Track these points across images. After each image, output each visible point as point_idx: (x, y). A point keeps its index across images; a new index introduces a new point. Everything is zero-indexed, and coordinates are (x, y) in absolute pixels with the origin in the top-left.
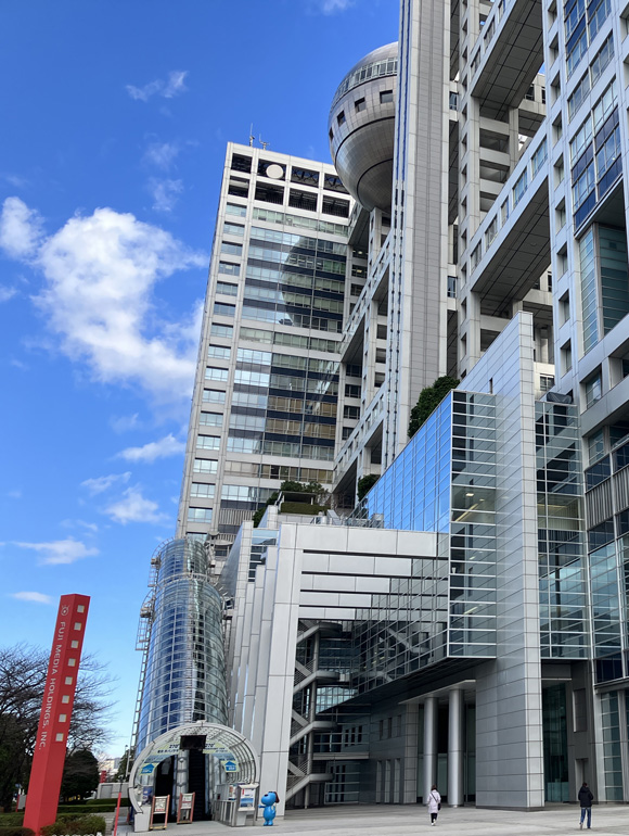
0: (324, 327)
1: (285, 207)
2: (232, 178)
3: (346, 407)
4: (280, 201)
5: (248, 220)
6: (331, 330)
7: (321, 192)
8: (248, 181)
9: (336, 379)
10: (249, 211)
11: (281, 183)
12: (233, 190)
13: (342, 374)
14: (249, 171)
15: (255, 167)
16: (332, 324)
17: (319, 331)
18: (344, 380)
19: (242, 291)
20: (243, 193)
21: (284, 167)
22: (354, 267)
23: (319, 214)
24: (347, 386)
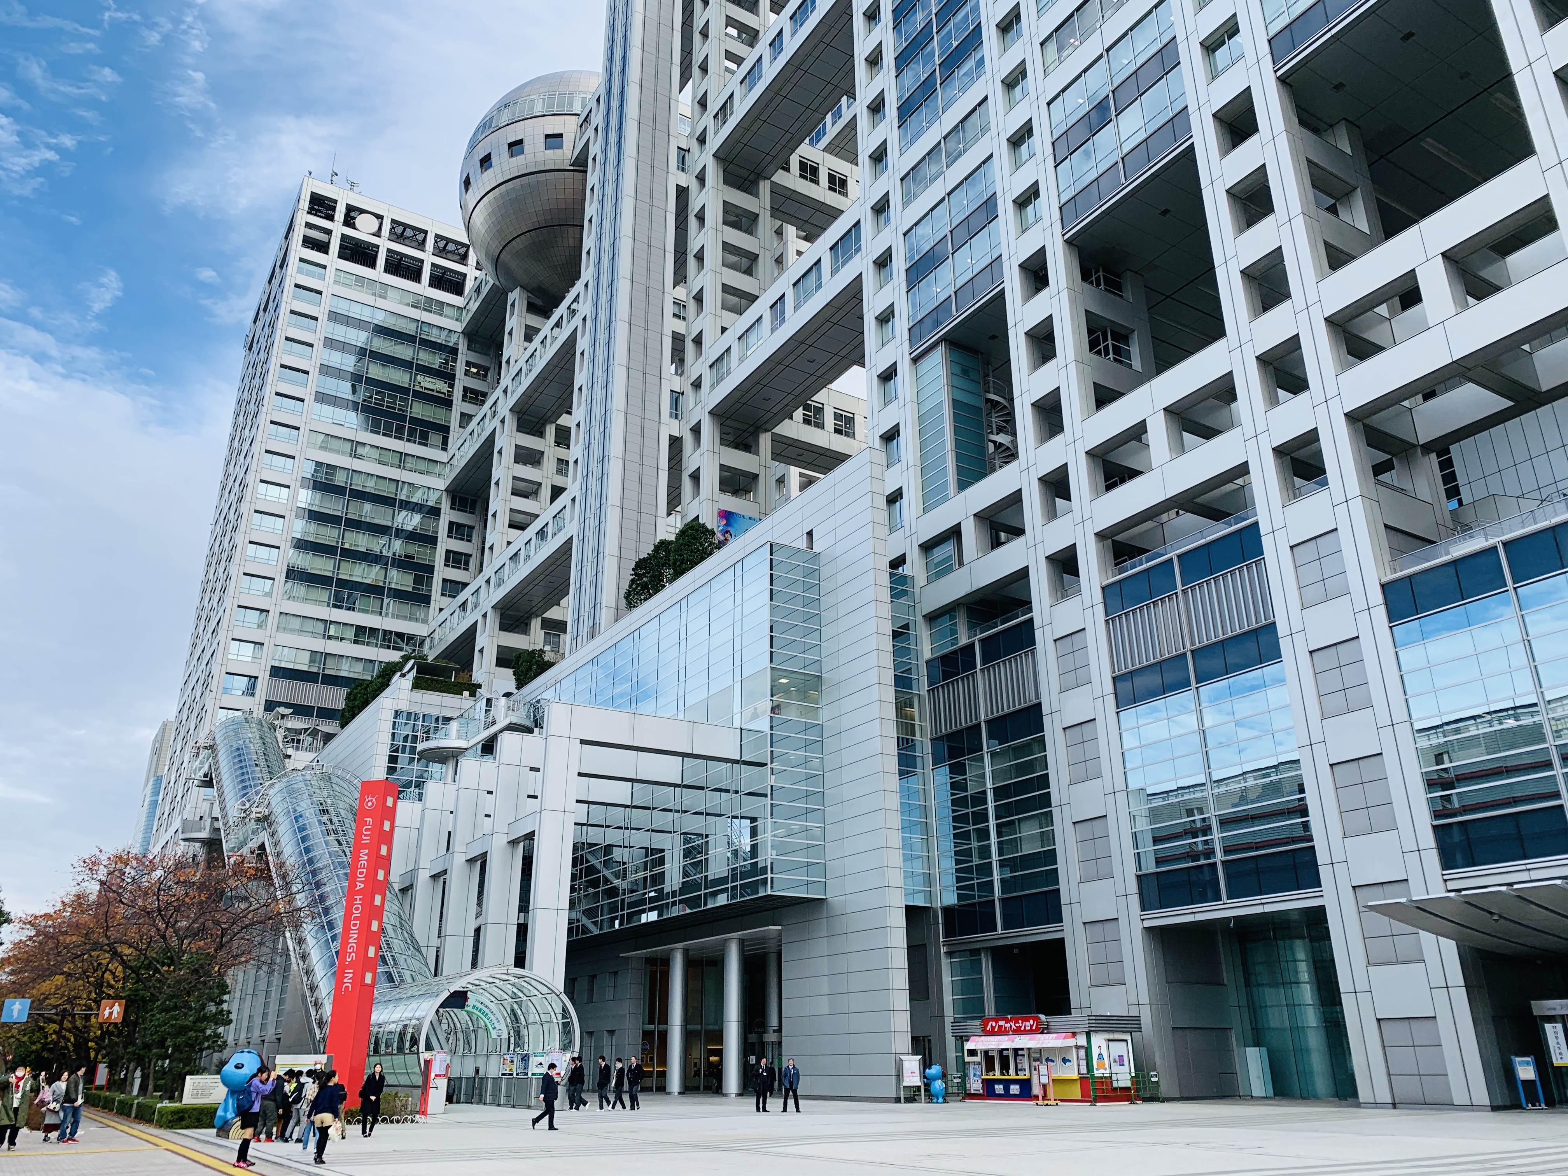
0: (424, 441)
1: (378, 273)
2: (309, 225)
3: (448, 552)
4: (372, 263)
5: (326, 283)
6: (432, 446)
7: (428, 258)
8: (329, 232)
9: (435, 512)
10: (330, 273)
11: (374, 240)
12: (309, 242)
13: (445, 506)
14: (331, 218)
15: (340, 214)
16: (435, 438)
17: (416, 446)
18: (448, 515)
19: (315, 381)
20: (322, 247)
21: (380, 217)
22: (468, 364)
23: (424, 288)
24: (451, 524)
